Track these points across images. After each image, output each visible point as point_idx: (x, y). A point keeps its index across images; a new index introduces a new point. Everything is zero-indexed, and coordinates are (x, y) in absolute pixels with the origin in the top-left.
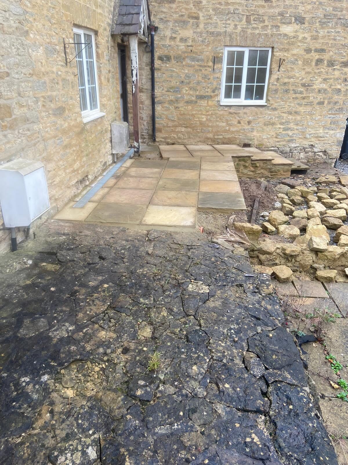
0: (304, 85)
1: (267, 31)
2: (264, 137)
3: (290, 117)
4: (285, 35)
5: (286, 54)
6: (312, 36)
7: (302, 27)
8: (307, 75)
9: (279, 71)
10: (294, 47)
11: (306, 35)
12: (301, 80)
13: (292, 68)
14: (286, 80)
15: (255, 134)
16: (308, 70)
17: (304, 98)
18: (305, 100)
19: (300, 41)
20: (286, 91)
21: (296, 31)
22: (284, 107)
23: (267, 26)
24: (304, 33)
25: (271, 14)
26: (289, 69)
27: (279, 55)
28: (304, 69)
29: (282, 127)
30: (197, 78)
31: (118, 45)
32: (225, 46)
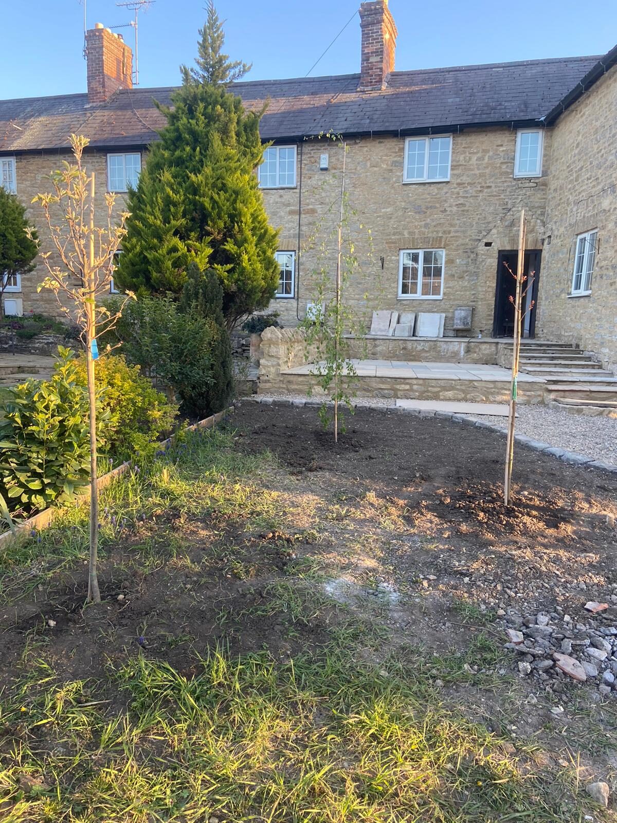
0: (612, 267)
1: (595, 211)
2: (587, 337)
3: (603, 311)
4: (605, 210)
5: (603, 232)
9: (598, 253)
10: (608, 222)
12: (611, 261)
13: (606, 248)
14: (602, 264)
15: (583, 333)
17: (611, 284)
18: (613, 287)
19: (612, 214)
20: (601, 277)
21: (611, 203)
22: (599, 297)
23: (596, 205)
25: (598, 192)
26: (604, 249)
27: (599, 234)
29: (598, 323)
30: (562, 270)
31: (500, 251)
32: (577, 235)
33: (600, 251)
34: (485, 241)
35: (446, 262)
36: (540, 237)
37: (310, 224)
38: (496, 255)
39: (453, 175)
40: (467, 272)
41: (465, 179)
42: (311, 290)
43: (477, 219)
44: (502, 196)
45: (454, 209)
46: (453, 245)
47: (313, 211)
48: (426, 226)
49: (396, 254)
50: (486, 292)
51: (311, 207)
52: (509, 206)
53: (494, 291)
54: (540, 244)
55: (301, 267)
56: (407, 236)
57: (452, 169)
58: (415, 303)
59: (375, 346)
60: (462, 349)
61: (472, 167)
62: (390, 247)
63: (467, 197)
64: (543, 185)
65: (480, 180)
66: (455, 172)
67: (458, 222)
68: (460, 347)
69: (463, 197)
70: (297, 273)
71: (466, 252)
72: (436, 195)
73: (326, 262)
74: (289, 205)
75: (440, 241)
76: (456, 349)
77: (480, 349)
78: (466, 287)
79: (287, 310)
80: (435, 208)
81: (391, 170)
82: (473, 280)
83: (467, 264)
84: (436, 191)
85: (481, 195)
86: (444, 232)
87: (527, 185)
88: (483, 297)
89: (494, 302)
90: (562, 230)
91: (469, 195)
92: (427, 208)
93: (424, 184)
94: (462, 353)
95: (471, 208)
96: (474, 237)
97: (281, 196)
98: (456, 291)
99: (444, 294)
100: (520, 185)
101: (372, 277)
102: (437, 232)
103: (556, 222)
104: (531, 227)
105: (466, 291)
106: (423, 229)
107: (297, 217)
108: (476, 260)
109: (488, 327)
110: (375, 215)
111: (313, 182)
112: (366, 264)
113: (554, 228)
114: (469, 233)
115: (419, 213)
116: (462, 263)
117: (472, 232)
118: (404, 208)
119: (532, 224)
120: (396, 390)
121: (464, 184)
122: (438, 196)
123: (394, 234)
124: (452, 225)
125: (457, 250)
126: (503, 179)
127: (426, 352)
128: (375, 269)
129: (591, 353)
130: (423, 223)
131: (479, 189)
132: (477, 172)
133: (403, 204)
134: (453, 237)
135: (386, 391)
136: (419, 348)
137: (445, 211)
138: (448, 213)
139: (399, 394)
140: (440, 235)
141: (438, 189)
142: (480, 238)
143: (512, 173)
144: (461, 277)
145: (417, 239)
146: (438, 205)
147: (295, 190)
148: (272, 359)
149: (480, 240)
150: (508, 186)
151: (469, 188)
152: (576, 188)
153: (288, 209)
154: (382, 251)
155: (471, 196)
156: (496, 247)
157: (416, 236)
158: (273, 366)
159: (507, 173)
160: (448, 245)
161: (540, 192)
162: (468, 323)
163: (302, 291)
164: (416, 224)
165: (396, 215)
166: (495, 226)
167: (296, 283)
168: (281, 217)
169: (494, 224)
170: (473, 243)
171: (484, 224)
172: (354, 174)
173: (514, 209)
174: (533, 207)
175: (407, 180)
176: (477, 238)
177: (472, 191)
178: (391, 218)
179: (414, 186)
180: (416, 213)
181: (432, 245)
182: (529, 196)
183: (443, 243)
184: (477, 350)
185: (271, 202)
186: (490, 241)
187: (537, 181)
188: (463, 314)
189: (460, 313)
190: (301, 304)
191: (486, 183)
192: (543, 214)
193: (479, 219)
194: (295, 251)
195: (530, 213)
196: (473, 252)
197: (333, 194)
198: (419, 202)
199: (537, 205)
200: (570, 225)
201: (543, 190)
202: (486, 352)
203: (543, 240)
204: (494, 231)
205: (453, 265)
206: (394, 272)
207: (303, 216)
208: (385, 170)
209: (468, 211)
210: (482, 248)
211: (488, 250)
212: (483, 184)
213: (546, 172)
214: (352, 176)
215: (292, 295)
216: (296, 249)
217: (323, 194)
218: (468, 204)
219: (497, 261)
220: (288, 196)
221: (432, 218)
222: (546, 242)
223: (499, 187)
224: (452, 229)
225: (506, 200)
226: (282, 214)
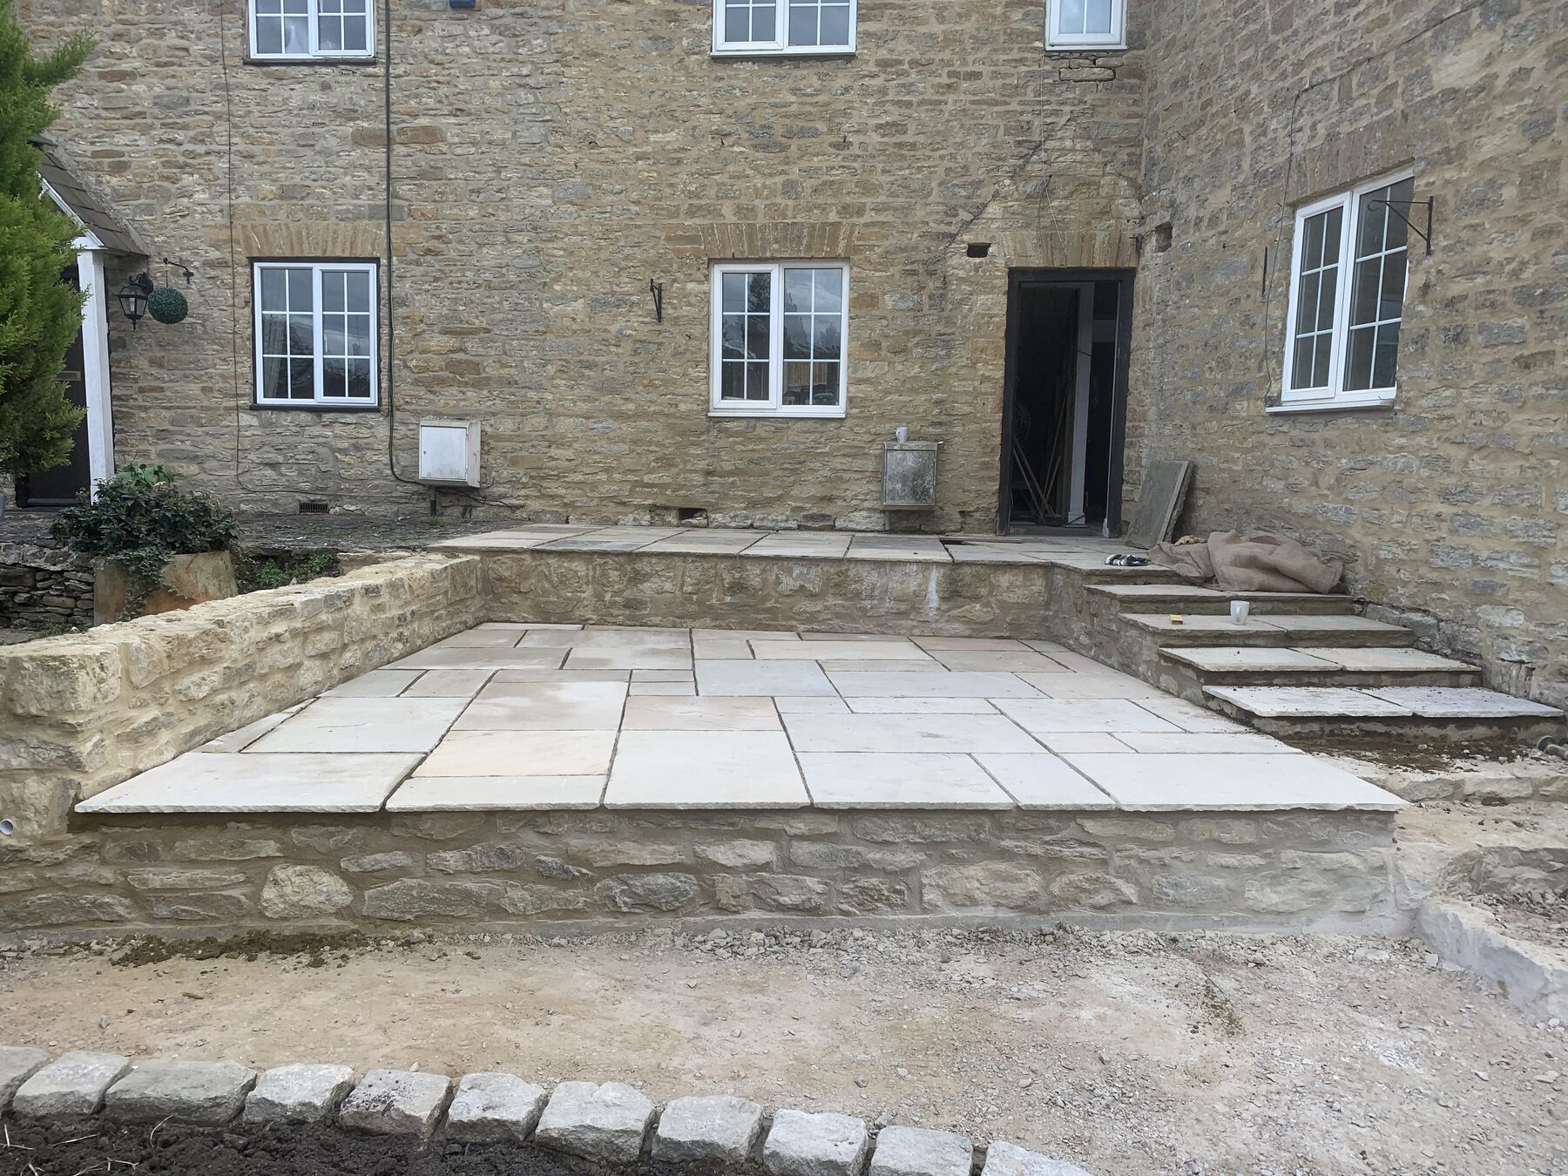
0: (1525, 297)
1: (1391, 106)
2: (1383, 554)
3: (1477, 464)
4: (1452, 93)
5: (1451, 174)
6: (1548, 53)
7: (1511, 32)
8: (1540, 244)
9: (1429, 253)
10: (1479, 132)
11: (1526, 61)
12: (1515, 274)
13: (1473, 227)
14: (1456, 289)
15: (1358, 536)
16: (1541, 220)
17: (1526, 364)
18: (1538, 374)
19: (1502, 98)
20: (1456, 338)
21: (1489, 60)
22: (1448, 412)
23: (1395, 85)
24: (1523, 52)
25: (1404, 36)
26: (1464, 234)
27: (1428, 184)
28: (1524, 221)
29: (1446, 509)
30: (1232, 326)
31: (1013, 272)
32: (1294, 206)
33: (1440, 242)
34: (968, 238)
35: (854, 303)
36: (1130, 231)
37: (423, 175)
38: (1002, 282)
39: (863, 36)
40: (917, 333)
41: (902, 48)
42: (433, 384)
43: (940, 171)
44: (1014, 106)
45: (875, 138)
46: (871, 248)
47: (431, 136)
48: (790, 188)
49: (699, 275)
50: (976, 394)
51: (423, 121)
52: (1036, 136)
53: (1000, 392)
54: (1129, 250)
55: (400, 311)
56: (730, 218)
57: (861, 18)
58: (761, 430)
59: (637, 578)
60: (933, 586)
61: (921, 13)
62: (680, 255)
63: (909, 104)
64: (1132, 75)
65: (946, 55)
66: (871, 26)
67: (885, 178)
68: (927, 580)
69: (899, 103)
70: (385, 330)
71: (913, 273)
72: (818, 92)
73: (478, 294)
74: (350, 114)
75: (834, 241)
76: (912, 586)
77: (992, 588)
78: (915, 378)
79: (357, 448)
80: (816, 133)
81: (675, 13)
82: (935, 359)
83: (917, 310)
84: (816, 83)
85: (951, 98)
86: (845, 210)
87: (1085, 73)
88: (967, 409)
89: (998, 426)
90: (1221, 198)
91: (914, 99)
92: (789, 134)
93: (778, 60)
94: (933, 598)
95: (921, 139)
96: (935, 227)
97: (325, 87)
98: (887, 393)
99: (851, 401)
100: (1066, 74)
101: (627, 346)
102: (824, 209)
103: (1188, 180)
104: (1103, 202)
105: (914, 391)
106: (779, 200)
107: (380, 154)
108: (942, 297)
109: (984, 503)
110: (631, 150)
111: (430, 41)
112: (606, 304)
113: (1181, 197)
114: (920, 213)
115: (765, 148)
116: (902, 305)
117: (928, 214)
118: (717, 132)
119: (1103, 191)
120: (703, 869)
121: (900, 62)
122: (822, 98)
123: (692, 212)
124: (867, 188)
125: (885, 266)
126: (1015, 54)
127: (813, 596)
128: (636, 323)
129: (1416, 617)
130: (779, 179)
131: (945, 80)
132: (937, 28)
133: (716, 118)
134: (873, 224)
135: (661, 879)
136: (789, 583)
137: (845, 144)
138: (855, 150)
139: (726, 886)
140: (833, 217)
141: (820, 76)
142: (953, 229)
143: (1041, 36)
144: (899, 351)
145: (763, 228)
146: (821, 126)
147: (370, 70)
148: (36, 735)
149: (952, 237)
150: (1031, 75)
151: (913, 77)
152: (1278, 55)
153: (349, 128)
154: (652, 264)
155: (920, 104)
156: (1003, 255)
157: (761, 220)
158: (41, 771)
159: (1023, 34)
160: (857, 250)
161: (1124, 94)
162: (925, 492)
163: (404, 390)
164: (759, 182)
165: (694, 153)
166: (995, 195)
167: (385, 361)
168: (325, 153)
169: (993, 189)
170: (933, 245)
171: (963, 186)
172: (560, 21)
173: (1049, 145)
174: (1106, 141)
175: (721, 46)
176: (943, 228)
177: (925, 87)
178: (679, 161)
179: (749, 66)
180: (755, 147)
181: (809, 248)
182: (1093, 107)
183: (842, 244)
184: (983, 591)
185: (294, 103)
186: (982, 240)
187: (1115, 62)
188: (910, 461)
189: (903, 461)
190: (401, 430)
191: (964, 62)
192: (1134, 162)
193: (948, 171)
194: (376, 260)
195: (1098, 157)
196: (931, 274)
197: (494, 84)
198: (765, 116)
199: (1116, 134)
200: (1259, 176)
201: (1132, 90)
202: (1011, 598)
203: (1139, 242)
204: (994, 209)
205: (875, 312)
206: (696, 331)
207: (399, 150)
208: (656, 12)
209: (913, 146)
210: (959, 263)
211: (977, 268)
212: (957, 66)
213: (1141, 34)
214: (554, 27)
215: (371, 400)
216: (380, 252)
217: (463, 84)
218: (912, 127)
219: (1004, 299)
220: (348, 90)
221: (804, 164)
222: (1152, 243)
223: (1005, 76)
224: (868, 201)
225: (1025, 118)
226: (333, 143)
